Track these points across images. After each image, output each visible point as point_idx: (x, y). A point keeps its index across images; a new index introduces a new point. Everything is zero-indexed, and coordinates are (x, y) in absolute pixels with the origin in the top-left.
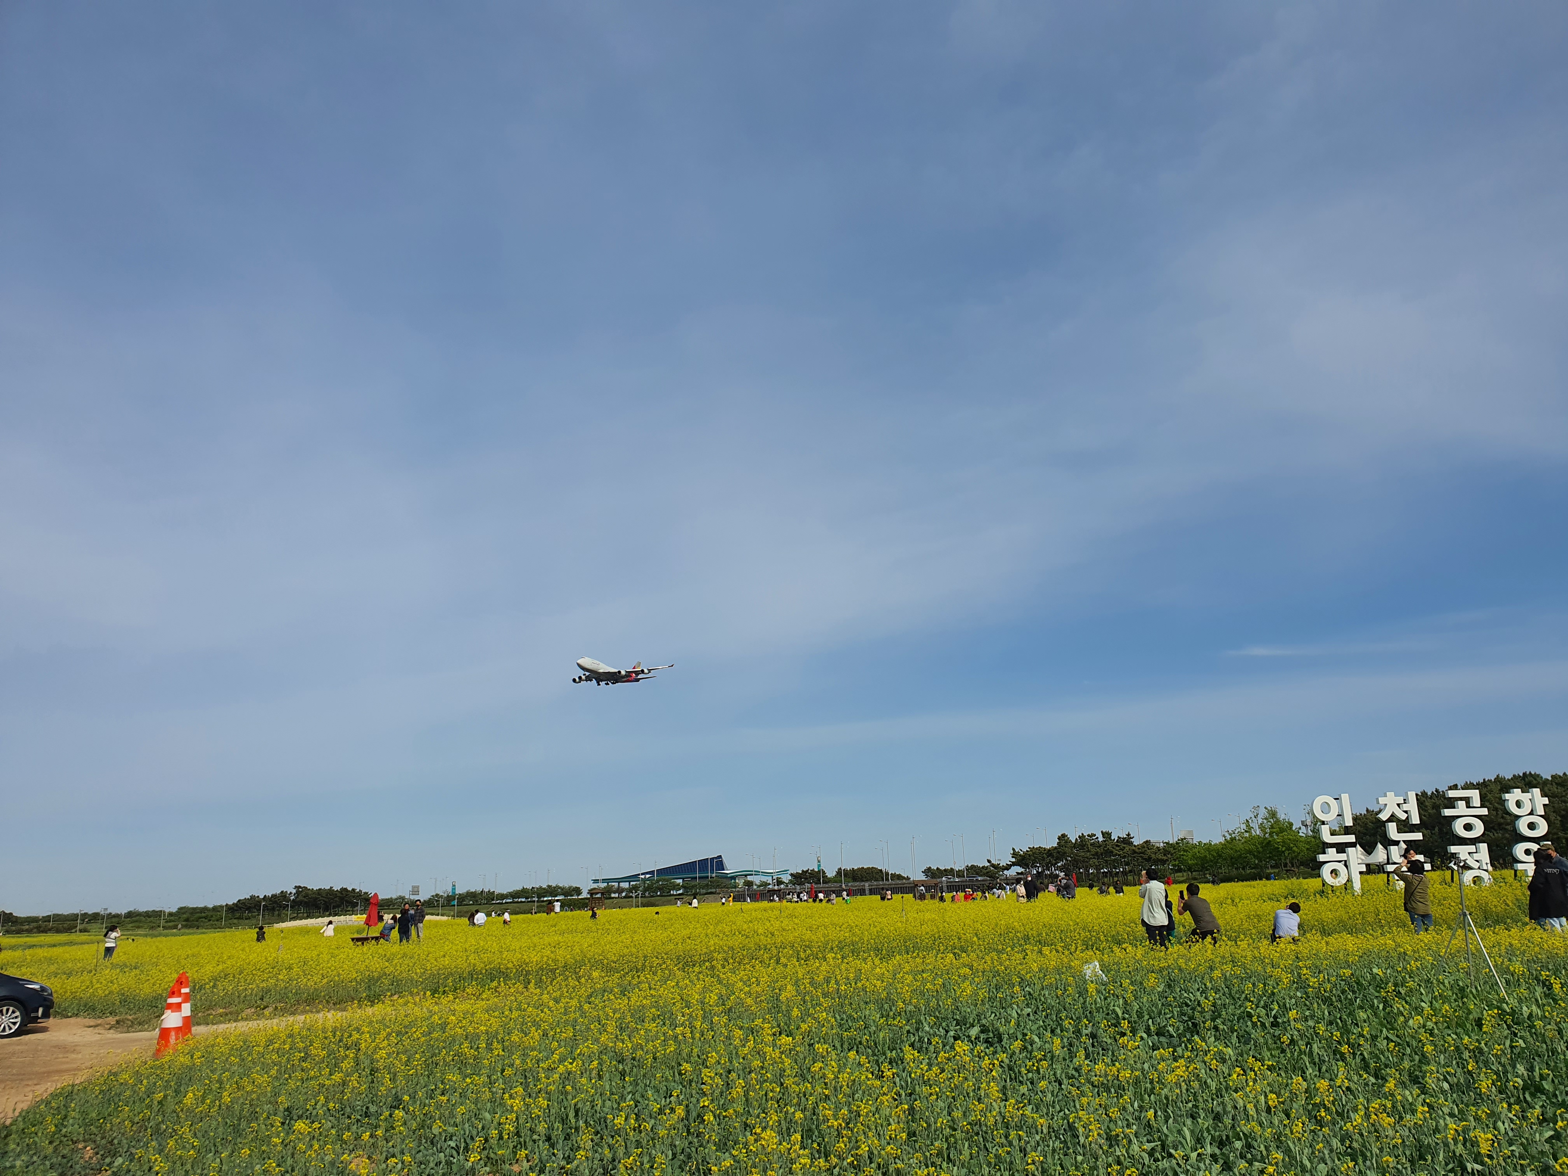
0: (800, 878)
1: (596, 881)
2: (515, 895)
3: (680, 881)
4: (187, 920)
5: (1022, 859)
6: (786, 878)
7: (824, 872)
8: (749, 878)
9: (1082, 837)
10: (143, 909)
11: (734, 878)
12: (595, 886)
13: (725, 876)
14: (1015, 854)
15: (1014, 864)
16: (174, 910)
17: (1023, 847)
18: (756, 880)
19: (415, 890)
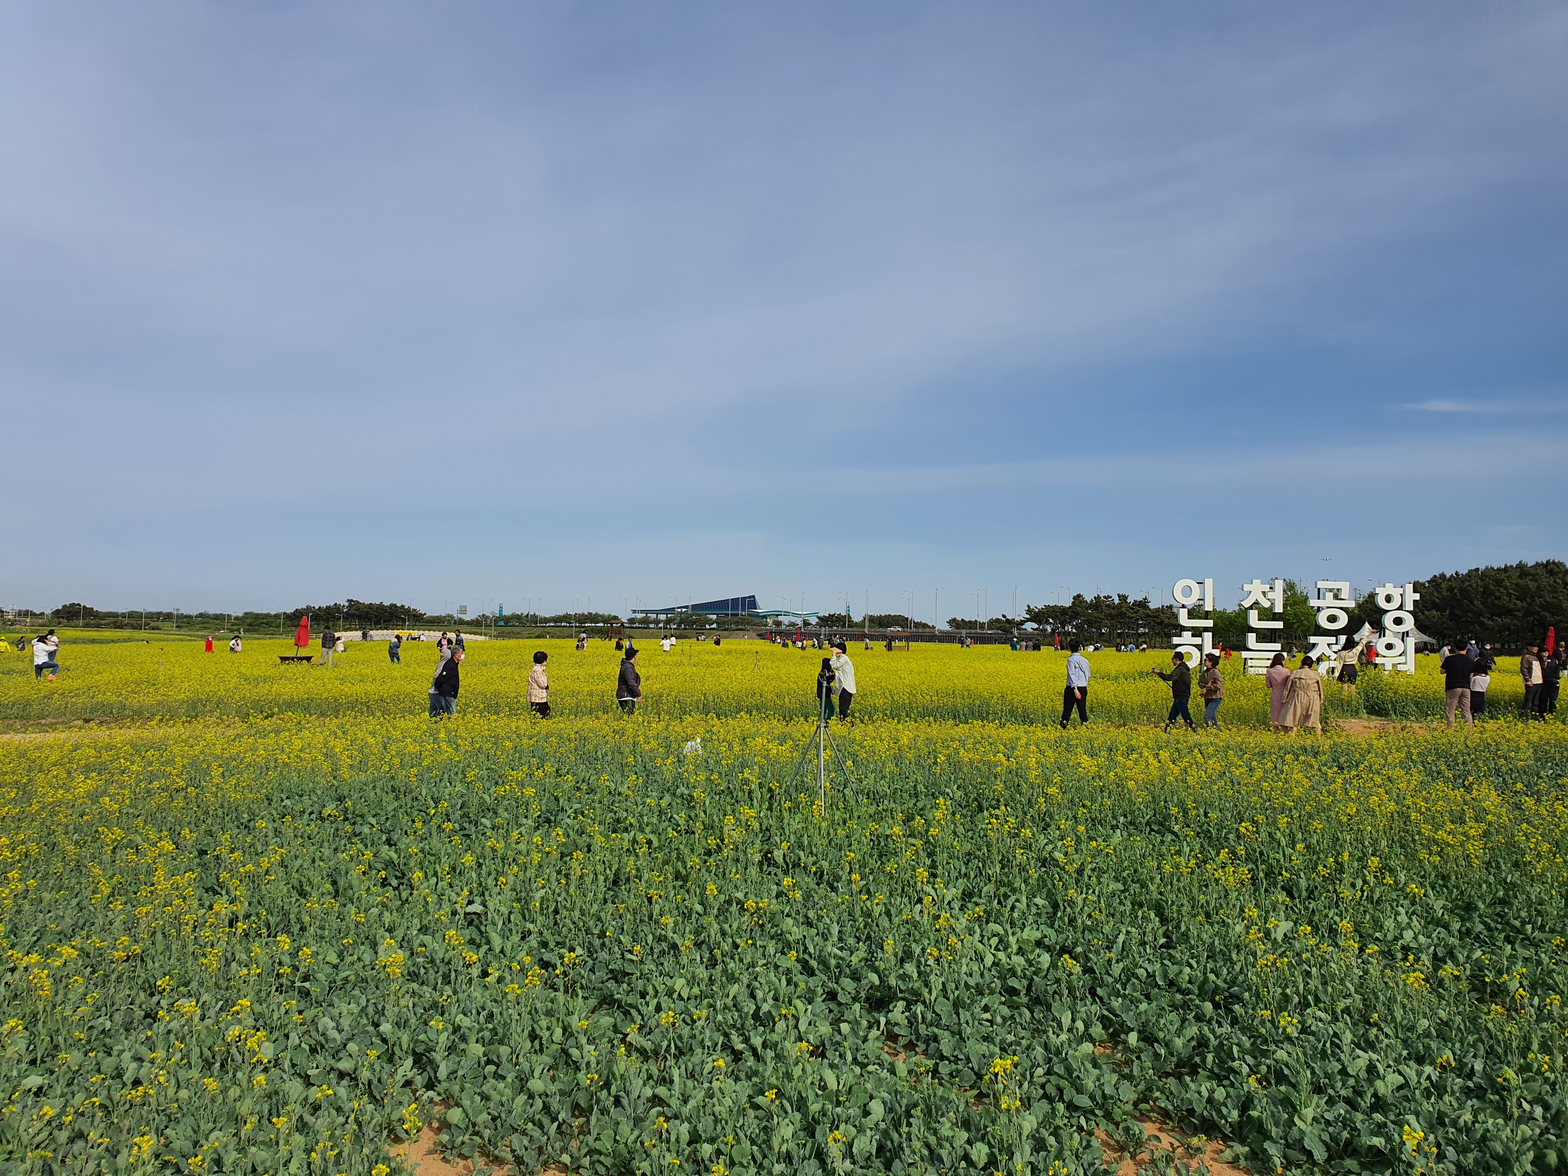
0: (826, 621)
1: (634, 611)
2: (557, 620)
3: (714, 617)
4: (250, 625)
5: (1036, 616)
6: (814, 620)
7: (850, 617)
8: (780, 618)
9: (1098, 598)
10: (211, 612)
11: (765, 617)
12: (633, 616)
13: (757, 615)
14: (1029, 611)
15: (1028, 620)
16: (240, 614)
17: (1039, 605)
18: (785, 620)
19: (463, 610)
